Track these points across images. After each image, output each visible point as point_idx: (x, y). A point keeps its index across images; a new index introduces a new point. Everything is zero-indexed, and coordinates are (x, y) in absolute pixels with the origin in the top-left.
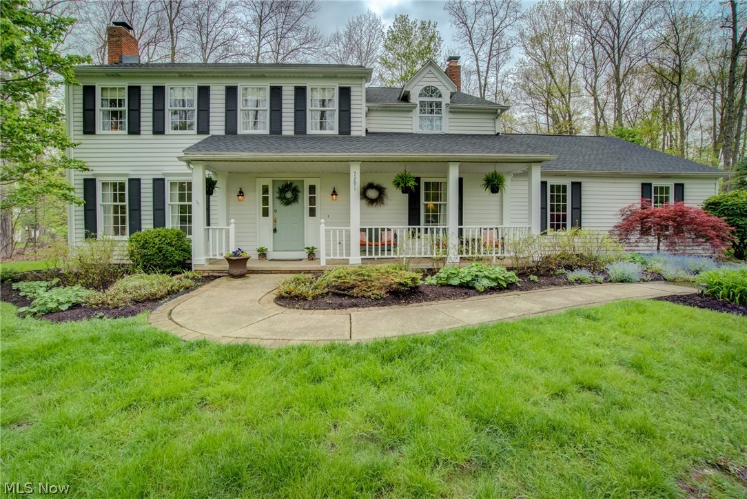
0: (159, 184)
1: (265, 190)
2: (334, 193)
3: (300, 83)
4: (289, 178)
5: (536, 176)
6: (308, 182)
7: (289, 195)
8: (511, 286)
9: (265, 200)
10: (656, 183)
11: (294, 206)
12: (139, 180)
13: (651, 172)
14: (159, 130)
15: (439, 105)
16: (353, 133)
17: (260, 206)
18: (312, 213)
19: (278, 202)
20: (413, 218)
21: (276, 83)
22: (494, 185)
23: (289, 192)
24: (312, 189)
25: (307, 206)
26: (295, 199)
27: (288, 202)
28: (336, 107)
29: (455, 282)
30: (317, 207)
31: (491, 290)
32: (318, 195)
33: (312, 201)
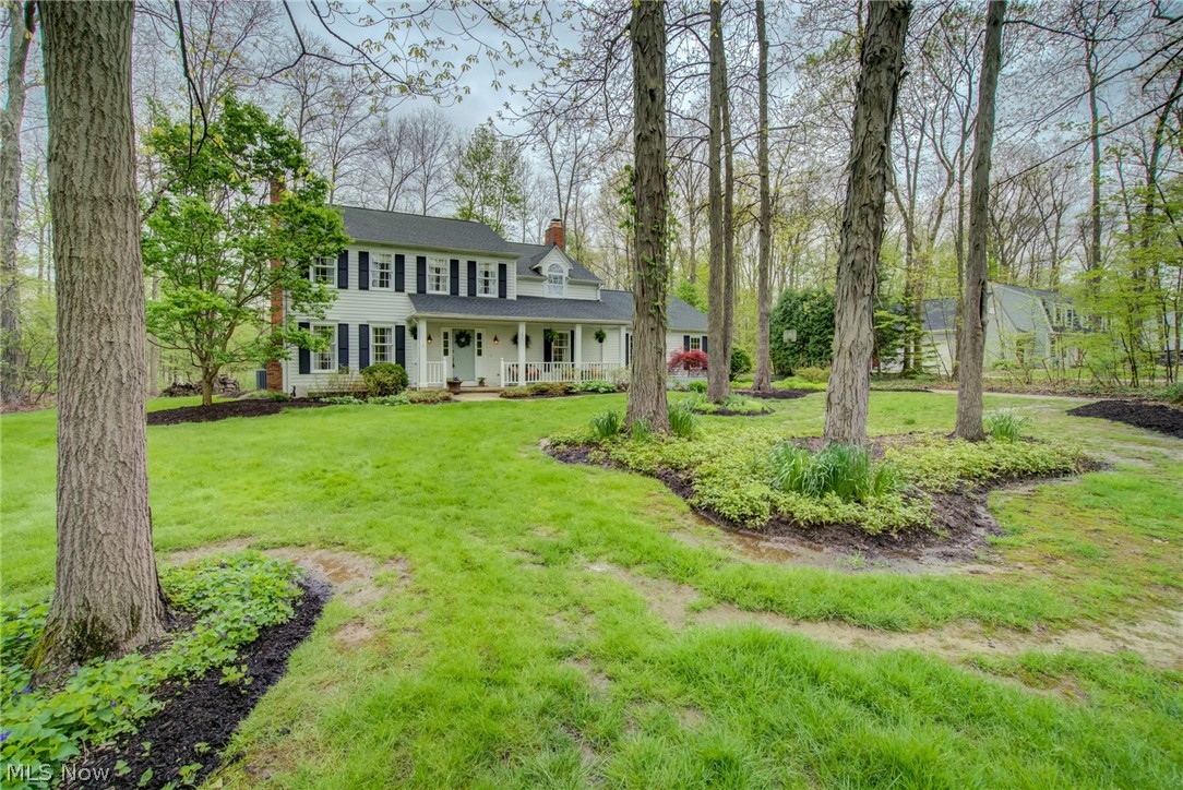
0: (364, 329)
1: (446, 335)
2: (496, 339)
3: (472, 259)
4: (463, 328)
5: (624, 331)
6: (477, 331)
7: (463, 340)
8: (614, 391)
9: (446, 344)
10: (692, 336)
11: (466, 348)
12: (347, 325)
13: (689, 329)
14: (364, 286)
15: (561, 277)
16: (508, 298)
17: (442, 348)
18: (480, 353)
19: (456, 345)
20: (547, 357)
21: (455, 257)
22: (600, 338)
23: (463, 338)
24: (479, 336)
25: (476, 348)
26: (467, 343)
27: (462, 345)
28: (497, 277)
29: (590, 389)
30: (484, 349)
31: (606, 392)
32: (483, 340)
33: (480, 344)
